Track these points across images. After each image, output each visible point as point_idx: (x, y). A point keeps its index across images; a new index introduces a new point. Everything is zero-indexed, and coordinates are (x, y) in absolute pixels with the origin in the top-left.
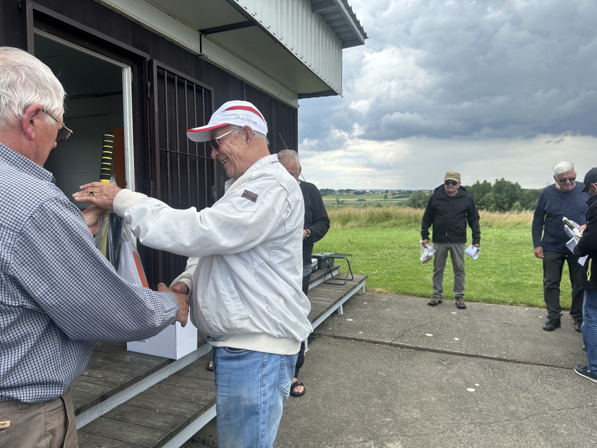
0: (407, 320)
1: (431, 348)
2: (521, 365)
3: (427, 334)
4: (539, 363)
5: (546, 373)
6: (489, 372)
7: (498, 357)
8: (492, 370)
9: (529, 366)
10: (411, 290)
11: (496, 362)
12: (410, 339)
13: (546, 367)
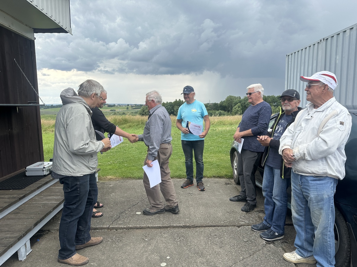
0: (124, 202)
1: (138, 226)
2: (198, 229)
3: (137, 213)
4: (209, 225)
5: (213, 234)
6: (177, 242)
7: (184, 224)
8: (179, 239)
9: (202, 229)
10: (132, 175)
11: (182, 230)
12: (124, 221)
13: (213, 228)
